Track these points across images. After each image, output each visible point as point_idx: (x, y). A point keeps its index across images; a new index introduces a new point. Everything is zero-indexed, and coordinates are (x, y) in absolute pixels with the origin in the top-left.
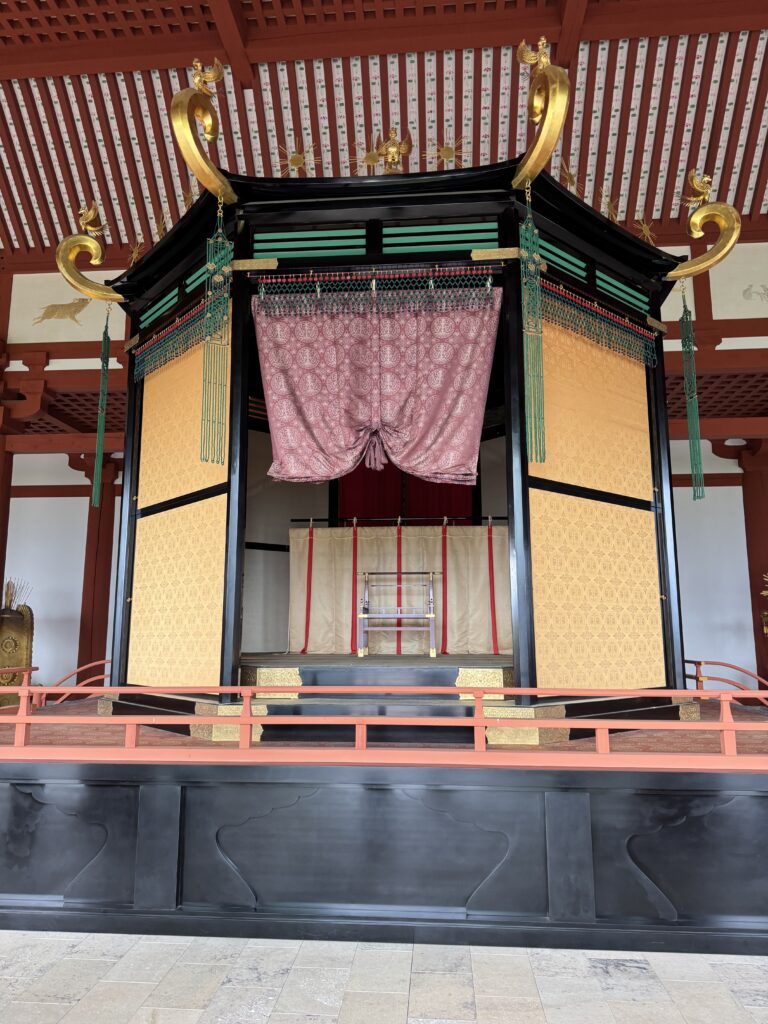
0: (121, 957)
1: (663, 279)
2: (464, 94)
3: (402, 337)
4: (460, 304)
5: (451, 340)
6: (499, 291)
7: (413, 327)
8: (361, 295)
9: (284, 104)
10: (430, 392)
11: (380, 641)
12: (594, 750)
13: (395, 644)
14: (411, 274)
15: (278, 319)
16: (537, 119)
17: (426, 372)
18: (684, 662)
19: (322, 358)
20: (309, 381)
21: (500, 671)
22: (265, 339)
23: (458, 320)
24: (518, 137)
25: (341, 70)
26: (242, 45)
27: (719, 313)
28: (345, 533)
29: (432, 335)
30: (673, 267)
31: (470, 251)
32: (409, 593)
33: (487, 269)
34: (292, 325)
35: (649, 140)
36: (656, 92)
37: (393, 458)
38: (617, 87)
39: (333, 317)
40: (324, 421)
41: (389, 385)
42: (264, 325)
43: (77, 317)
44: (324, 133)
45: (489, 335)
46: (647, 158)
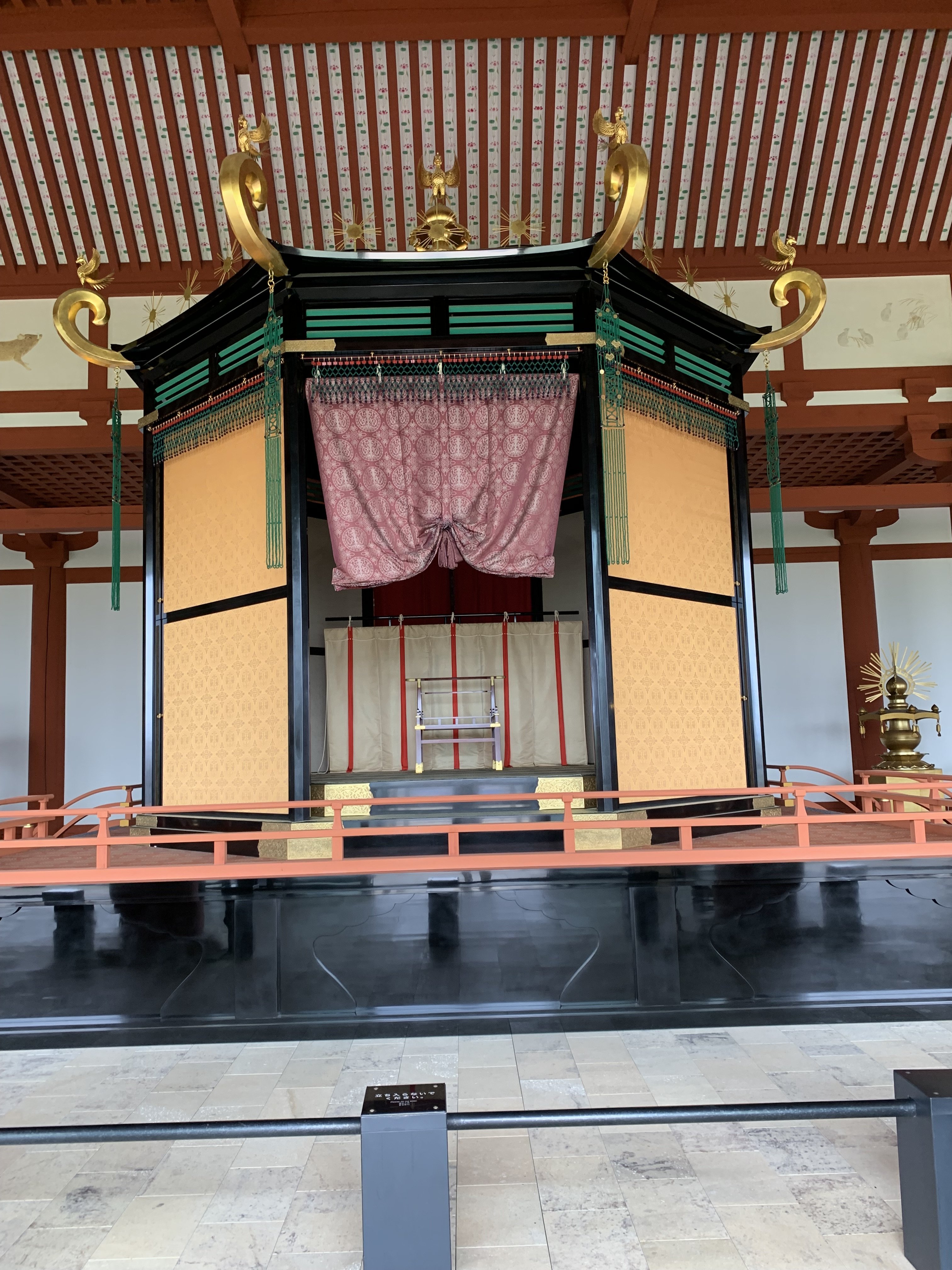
0: (235, 1059)
1: (746, 351)
2: (512, 91)
3: (473, 426)
4: (533, 390)
5: (525, 431)
6: (575, 378)
7: (482, 415)
8: (428, 380)
9: (289, 95)
10: (505, 488)
11: (435, 755)
12: (679, 847)
13: (452, 758)
14: (481, 358)
15: (337, 405)
16: (615, 196)
17: (500, 466)
18: (765, 766)
19: (386, 449)
20: (374, 474)
21: (581, 779)
22: (323, 428)
23: (532, 408)
24: (577, 145)
25: (361, 55)
26: (238, 23)
27: (810, 363)
28: (390, 633)
29: (505, 425)
30: (756, 338)
31: (544, 335)
32: (466, 699)
33: (563, 354)
34: (352, 412)
35: (731, 152)
36: (739, 96)
37: (467, 558)
38: (694, 89)
39: (396, 404)
40: (392, 519)
41: (460, 479)
42: (321, 412)
43: (25, 358)
44: (340, 132)
45: (564, 426)
46: (729, 173)
